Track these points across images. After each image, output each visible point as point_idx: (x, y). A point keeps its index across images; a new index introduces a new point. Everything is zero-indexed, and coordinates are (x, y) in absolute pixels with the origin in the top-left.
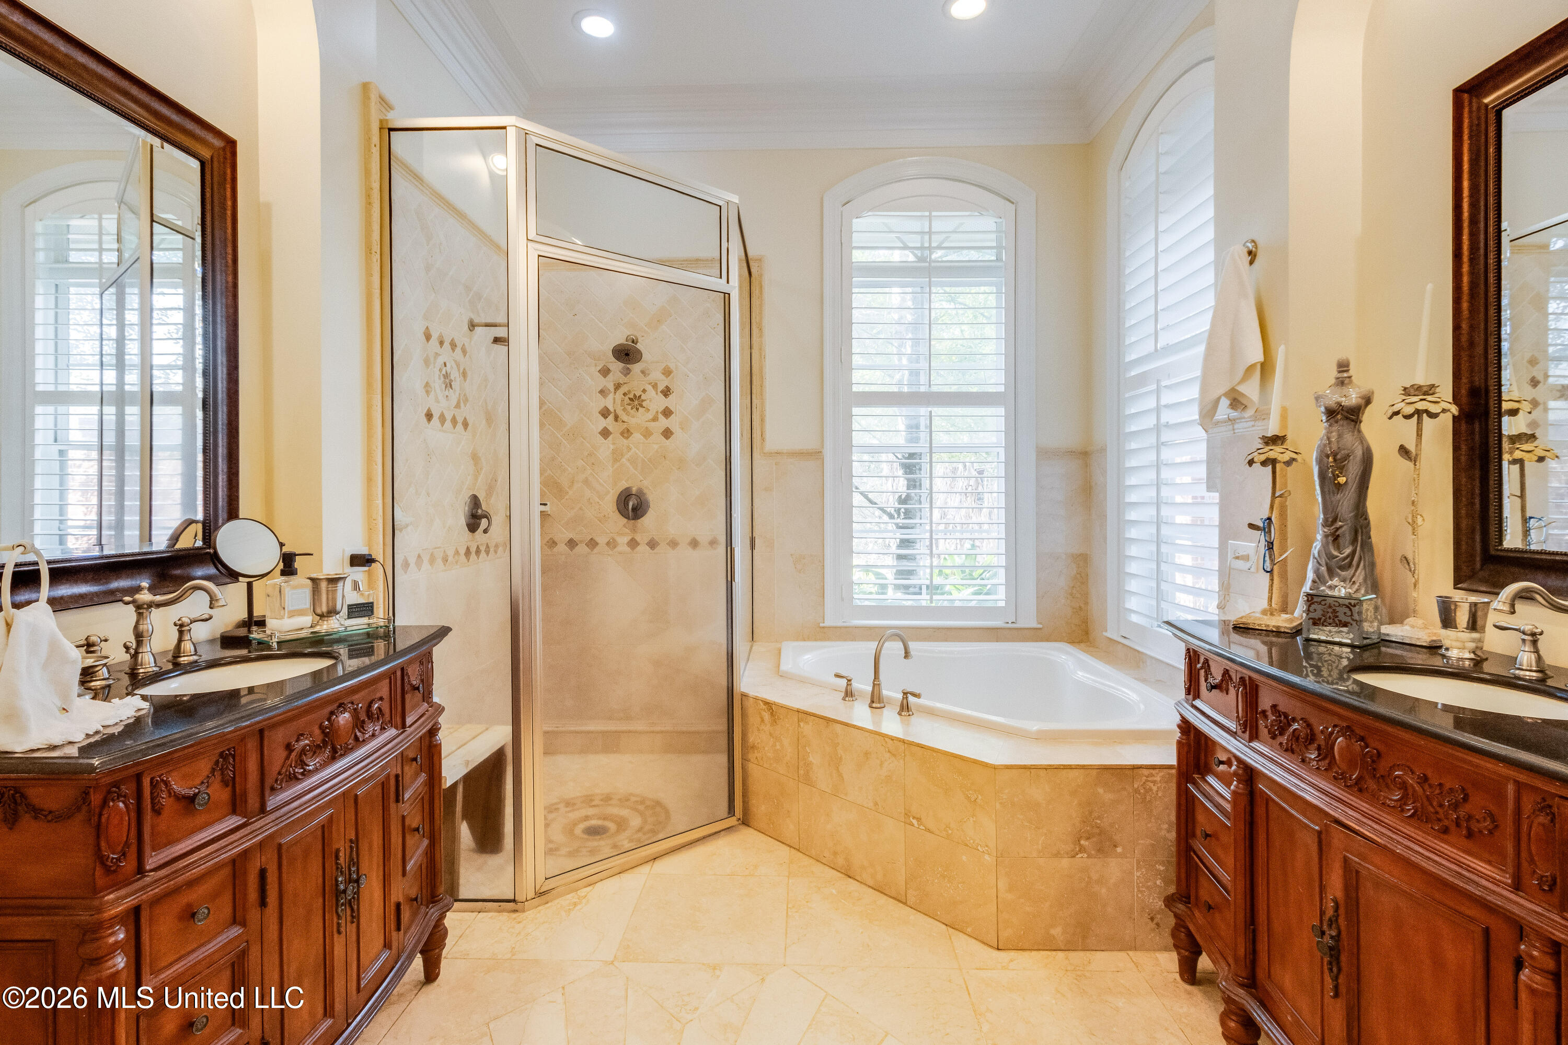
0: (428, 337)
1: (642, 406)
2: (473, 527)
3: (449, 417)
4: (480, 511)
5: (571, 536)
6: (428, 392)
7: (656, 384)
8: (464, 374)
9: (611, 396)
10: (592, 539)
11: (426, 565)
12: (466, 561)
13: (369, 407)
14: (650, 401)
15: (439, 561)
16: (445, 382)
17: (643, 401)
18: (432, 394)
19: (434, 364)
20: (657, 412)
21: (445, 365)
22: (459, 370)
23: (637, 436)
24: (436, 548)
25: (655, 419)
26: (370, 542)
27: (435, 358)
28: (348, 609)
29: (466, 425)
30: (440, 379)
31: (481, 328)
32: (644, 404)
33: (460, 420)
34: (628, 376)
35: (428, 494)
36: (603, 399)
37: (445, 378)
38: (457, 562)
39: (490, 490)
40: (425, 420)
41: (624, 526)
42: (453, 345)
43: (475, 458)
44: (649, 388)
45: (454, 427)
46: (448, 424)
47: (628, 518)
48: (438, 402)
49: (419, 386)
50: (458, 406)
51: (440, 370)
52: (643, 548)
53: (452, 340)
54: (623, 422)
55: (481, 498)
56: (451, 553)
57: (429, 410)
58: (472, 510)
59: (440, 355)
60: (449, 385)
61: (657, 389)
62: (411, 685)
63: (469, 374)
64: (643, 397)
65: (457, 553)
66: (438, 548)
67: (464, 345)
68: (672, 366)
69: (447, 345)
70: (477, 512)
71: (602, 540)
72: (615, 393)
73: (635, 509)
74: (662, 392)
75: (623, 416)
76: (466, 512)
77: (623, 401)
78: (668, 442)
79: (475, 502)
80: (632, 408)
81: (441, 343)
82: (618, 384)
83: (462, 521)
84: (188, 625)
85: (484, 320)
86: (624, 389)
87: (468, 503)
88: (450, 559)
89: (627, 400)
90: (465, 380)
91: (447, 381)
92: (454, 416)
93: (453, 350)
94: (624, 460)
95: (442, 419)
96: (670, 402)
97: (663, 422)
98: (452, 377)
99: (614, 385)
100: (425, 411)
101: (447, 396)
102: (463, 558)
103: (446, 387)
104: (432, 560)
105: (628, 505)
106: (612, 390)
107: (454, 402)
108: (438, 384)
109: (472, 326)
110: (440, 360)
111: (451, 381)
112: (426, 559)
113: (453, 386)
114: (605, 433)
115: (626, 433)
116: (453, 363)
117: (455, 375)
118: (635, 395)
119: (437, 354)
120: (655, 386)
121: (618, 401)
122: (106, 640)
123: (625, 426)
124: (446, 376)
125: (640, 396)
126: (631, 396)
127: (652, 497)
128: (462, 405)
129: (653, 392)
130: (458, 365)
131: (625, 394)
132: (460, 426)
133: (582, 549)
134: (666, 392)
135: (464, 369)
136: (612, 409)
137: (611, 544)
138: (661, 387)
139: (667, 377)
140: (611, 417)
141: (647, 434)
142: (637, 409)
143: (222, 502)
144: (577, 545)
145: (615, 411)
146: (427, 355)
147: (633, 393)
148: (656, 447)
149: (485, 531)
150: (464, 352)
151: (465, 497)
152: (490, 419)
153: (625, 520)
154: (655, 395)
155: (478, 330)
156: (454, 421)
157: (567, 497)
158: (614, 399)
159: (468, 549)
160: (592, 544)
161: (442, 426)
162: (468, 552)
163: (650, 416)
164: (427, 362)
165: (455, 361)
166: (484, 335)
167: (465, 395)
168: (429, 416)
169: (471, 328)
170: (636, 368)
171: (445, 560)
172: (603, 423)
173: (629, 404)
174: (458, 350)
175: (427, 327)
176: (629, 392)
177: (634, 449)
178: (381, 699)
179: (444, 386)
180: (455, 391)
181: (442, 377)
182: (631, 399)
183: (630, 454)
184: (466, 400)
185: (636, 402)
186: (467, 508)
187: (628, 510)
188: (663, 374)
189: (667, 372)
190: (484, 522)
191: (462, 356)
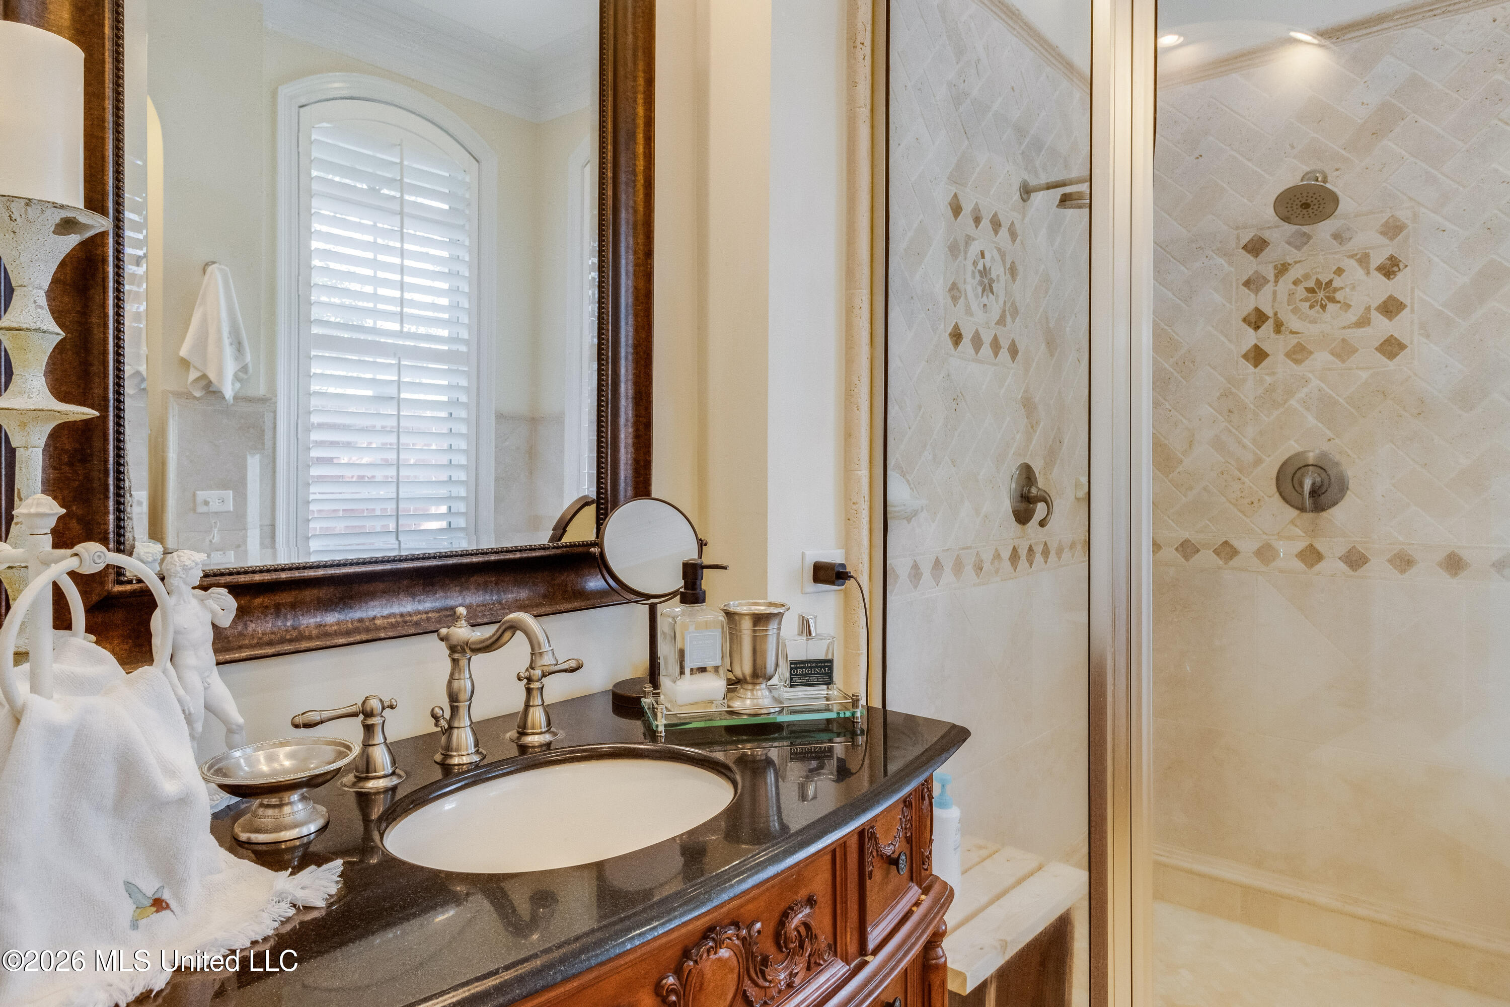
0: (957, 210)
1: (1333, 300)
2: (1022, 517)
3: (987, 339)
4: (1034, 491)
5: (1186, 535)
6: (955, 299)
7: (1367, 255)
8: (1013, 271)
9: (1268, 289)
10: (1226, 542)
11: (948, 576)
12: (1011, 569)
13: (849, 310)
14: (1353, 288)
15: (969, 569)
16: (981, 283)
17: (1336, 290)
18: (962, 301)
19: (966, 253)
20: (1368, 309)
21: (983, 255)
22: (1004, 264)
23: (1321, 358)
24: (964, 549)
25: (1363, 322)
26: (847, 540)
27: (967, 244)
28: (791, 669)
29: (1013, 351)
30: (974, 277)
31: (1041, 194)
32: (1338, 296)
33: (1005, 344)
34: (1305, 248)
35: (953, 462)
36: (1253, 296)
37: (981, 276)
38: (997, 571)
39: (1052, 456)
40: (949, 343)
41: (1292, 522)
42: (996, 224)
43: (1028, 404)
44: (1350, 265)
45: (996, 354)
46: (986, 350)
47: (1302, 509)
48: (972, 315)
49: (940, 289)
50: (1001, 321)
51: (975, 263)
52: (1332, 565)
53: (995, 215)
54: (1292, 332)
55: (1037, 468)
56: (987, 556)
57: (956, 327)
58: (1023, 487)
59: (974, 239)
60: (988, 287)
61: (1368, 263)
62: (881, 856)
63: (1020, 269)
64: (1335, 284)
65: (997, 556)
66: (967, 548)
67: (1012, 223)
68: (1404, 215)
69: (985, 223)
70: (1029, 492)
71: (1246, 546)
72: (1276, 282)
73: (1315, 492)
74: (1380, 269)
75: (1293, 322)
76: (1013, 490)
77: (1291, 294)
78: (1391, 365)
79: (1027, 475)
80: (1311, 307)
81: (977, 220)
82: (1283, 265)
83: (1006, 505)
84: (540, 680)
85: (1043, 179)
86: (1295, 273)
87: (1015, 477)
88: (986, 566)
89: (1301, 292)
90: (1014, 280)
91: (986, 281)
92: (995, 336)
93: (996, 232)
94: (1293, 402)
95: (977, 342)
96: (1397, 287)
97: (1382, 326)
98: (994, 275)
99: (1275, 267)
100: (949, 330)
101: (985, 305)
102: (1007, 564)
103: (983, 291)
104: (958, 567)
105: (1301, 485)
106: (1271, 278)
107: (995, 314)
108: (971, 286)
109: (1026, 191)
110: (974, 249)
111: (991, 281)
112: (948, 565)
113: (995, 290)
114: (1258, 356)
115: (1298, 354)
116: (995, 252)
117: (997, 271)
118: (1318, 282)
119: (968, 237)
120: (1363, 260)
121: (1282, 296)
122: (392, 707)
123: (1293, 340)
124: (984, 272)
125: (1330, 283)
126: (1311, 284)
127: (1352, 472)
128: (1009, 319)
129: (1360, 273)
130: (1003, 255)
131: (1296, 283)
132: (1004, 354)
133: (1206, 558)
134: (1390, 269)
135: (1013, 263)
136: (1269, 312)
137: (1265, 553)
138: (1378, 259)
139: (1392, 239)
140: (1268, 327)
141: (1344, 351)
142: (1323, 307)
143: (625, 471)
144: (1198, 551)
145: (1276, 314)
146: (955, 239)
147: (1314, 278)
148: (1364, 375)
149: (1042, 523)
150: (1013, 234)
151: (1011, 467)
152: (1052, 343)
153: (1294, 513)
154: (1364, 277)
155: (1038, 198)
156: (996, 346)
157: (1180, 469)
158: (1275, 293)
159: (1015, 549)
160: (1227, 551)
161: (977, 353)
162: (1014, 556)
163: (1352, 316)
164: (954, 250)
165: (999, 250)
166: (1044, 201)
167: (1013, 303)
168: (957, 337)
169: (1025, 197)
170: (1323, 230)
171: (979, 568)
172: (1250, 338)
173: (1306, 300)
174: (1004, 232)
175: (955, 195)
176: (1307, 277)
177: (1315, 382)
178: (811, 901)
179: (980, 289)
180: (997, 297)
181: (977, 274)
182: (1311, 290)
183: (1306, 390)
184: (1015, 312)
185: (1321, 294)
186: (1013, 486)
187: (1302, 494)
188: (1383, 233)
189: (1393, 229)
190: (1041, 508)
191: (1010, 242)
